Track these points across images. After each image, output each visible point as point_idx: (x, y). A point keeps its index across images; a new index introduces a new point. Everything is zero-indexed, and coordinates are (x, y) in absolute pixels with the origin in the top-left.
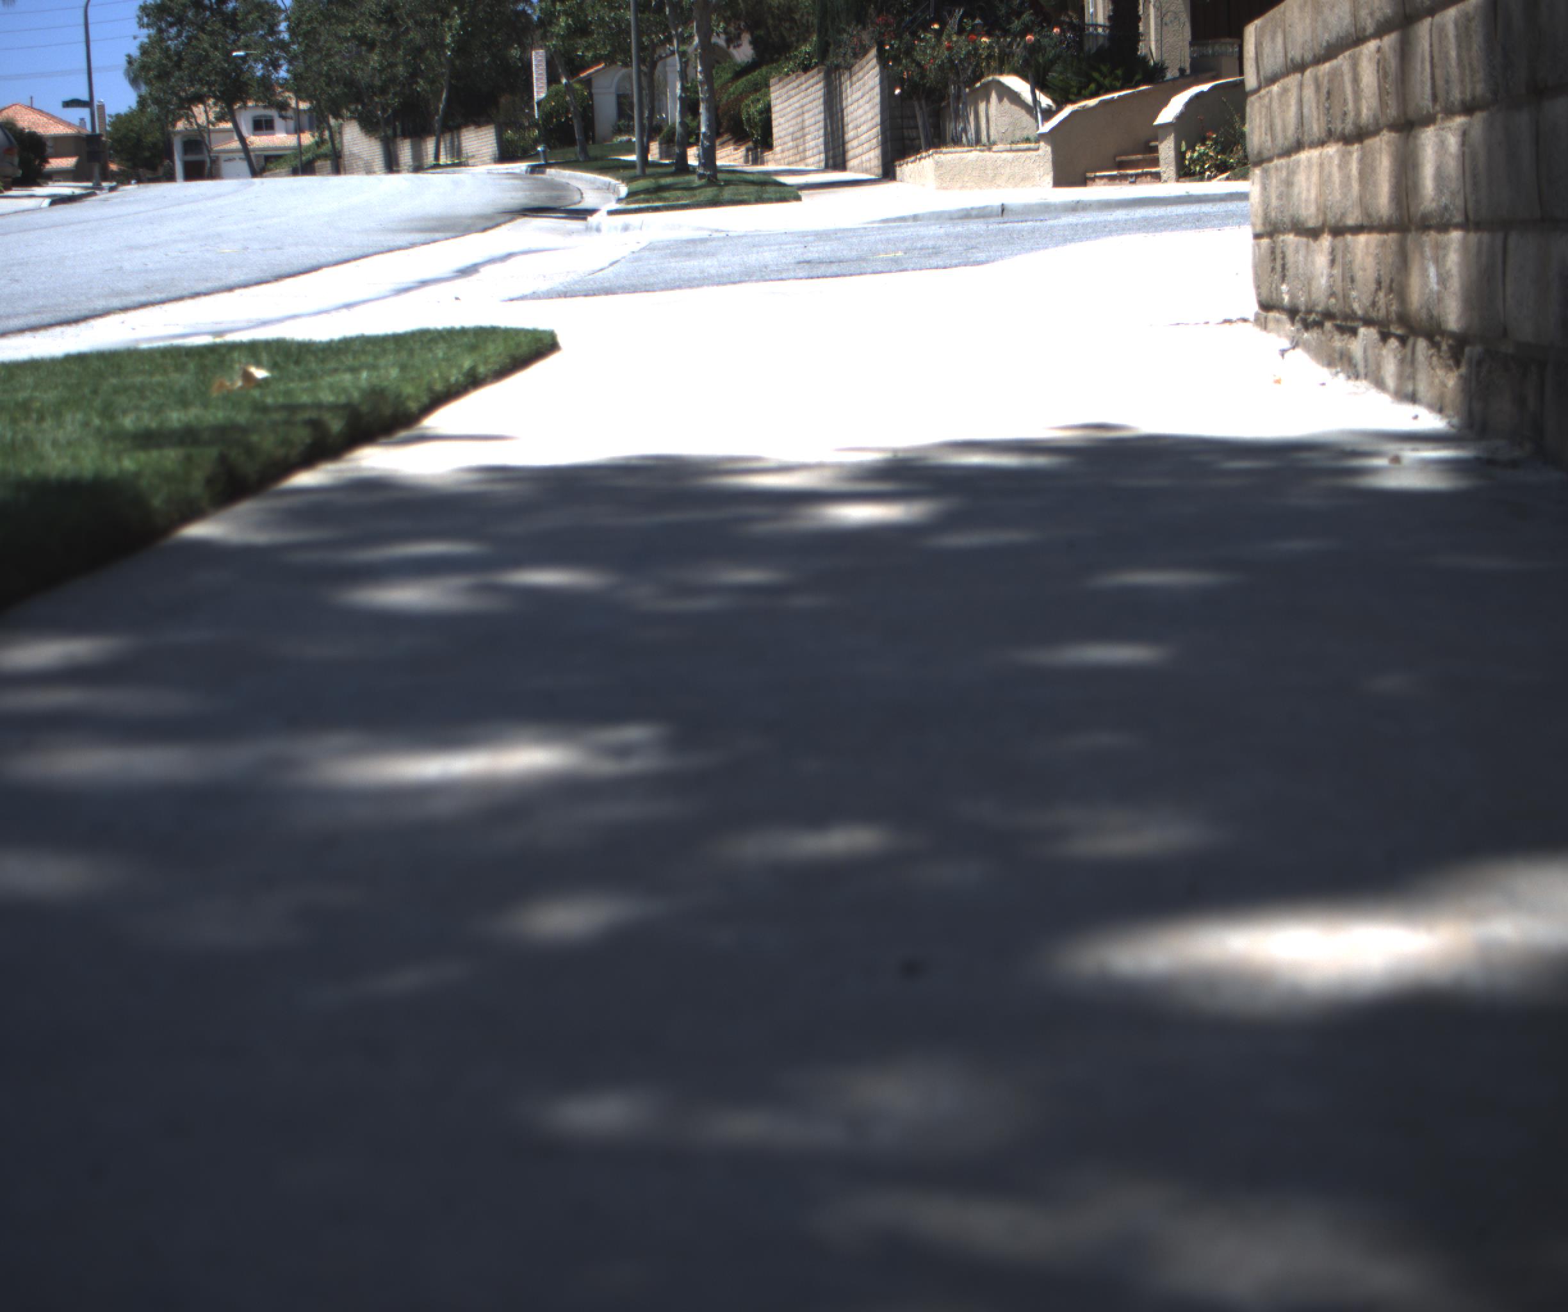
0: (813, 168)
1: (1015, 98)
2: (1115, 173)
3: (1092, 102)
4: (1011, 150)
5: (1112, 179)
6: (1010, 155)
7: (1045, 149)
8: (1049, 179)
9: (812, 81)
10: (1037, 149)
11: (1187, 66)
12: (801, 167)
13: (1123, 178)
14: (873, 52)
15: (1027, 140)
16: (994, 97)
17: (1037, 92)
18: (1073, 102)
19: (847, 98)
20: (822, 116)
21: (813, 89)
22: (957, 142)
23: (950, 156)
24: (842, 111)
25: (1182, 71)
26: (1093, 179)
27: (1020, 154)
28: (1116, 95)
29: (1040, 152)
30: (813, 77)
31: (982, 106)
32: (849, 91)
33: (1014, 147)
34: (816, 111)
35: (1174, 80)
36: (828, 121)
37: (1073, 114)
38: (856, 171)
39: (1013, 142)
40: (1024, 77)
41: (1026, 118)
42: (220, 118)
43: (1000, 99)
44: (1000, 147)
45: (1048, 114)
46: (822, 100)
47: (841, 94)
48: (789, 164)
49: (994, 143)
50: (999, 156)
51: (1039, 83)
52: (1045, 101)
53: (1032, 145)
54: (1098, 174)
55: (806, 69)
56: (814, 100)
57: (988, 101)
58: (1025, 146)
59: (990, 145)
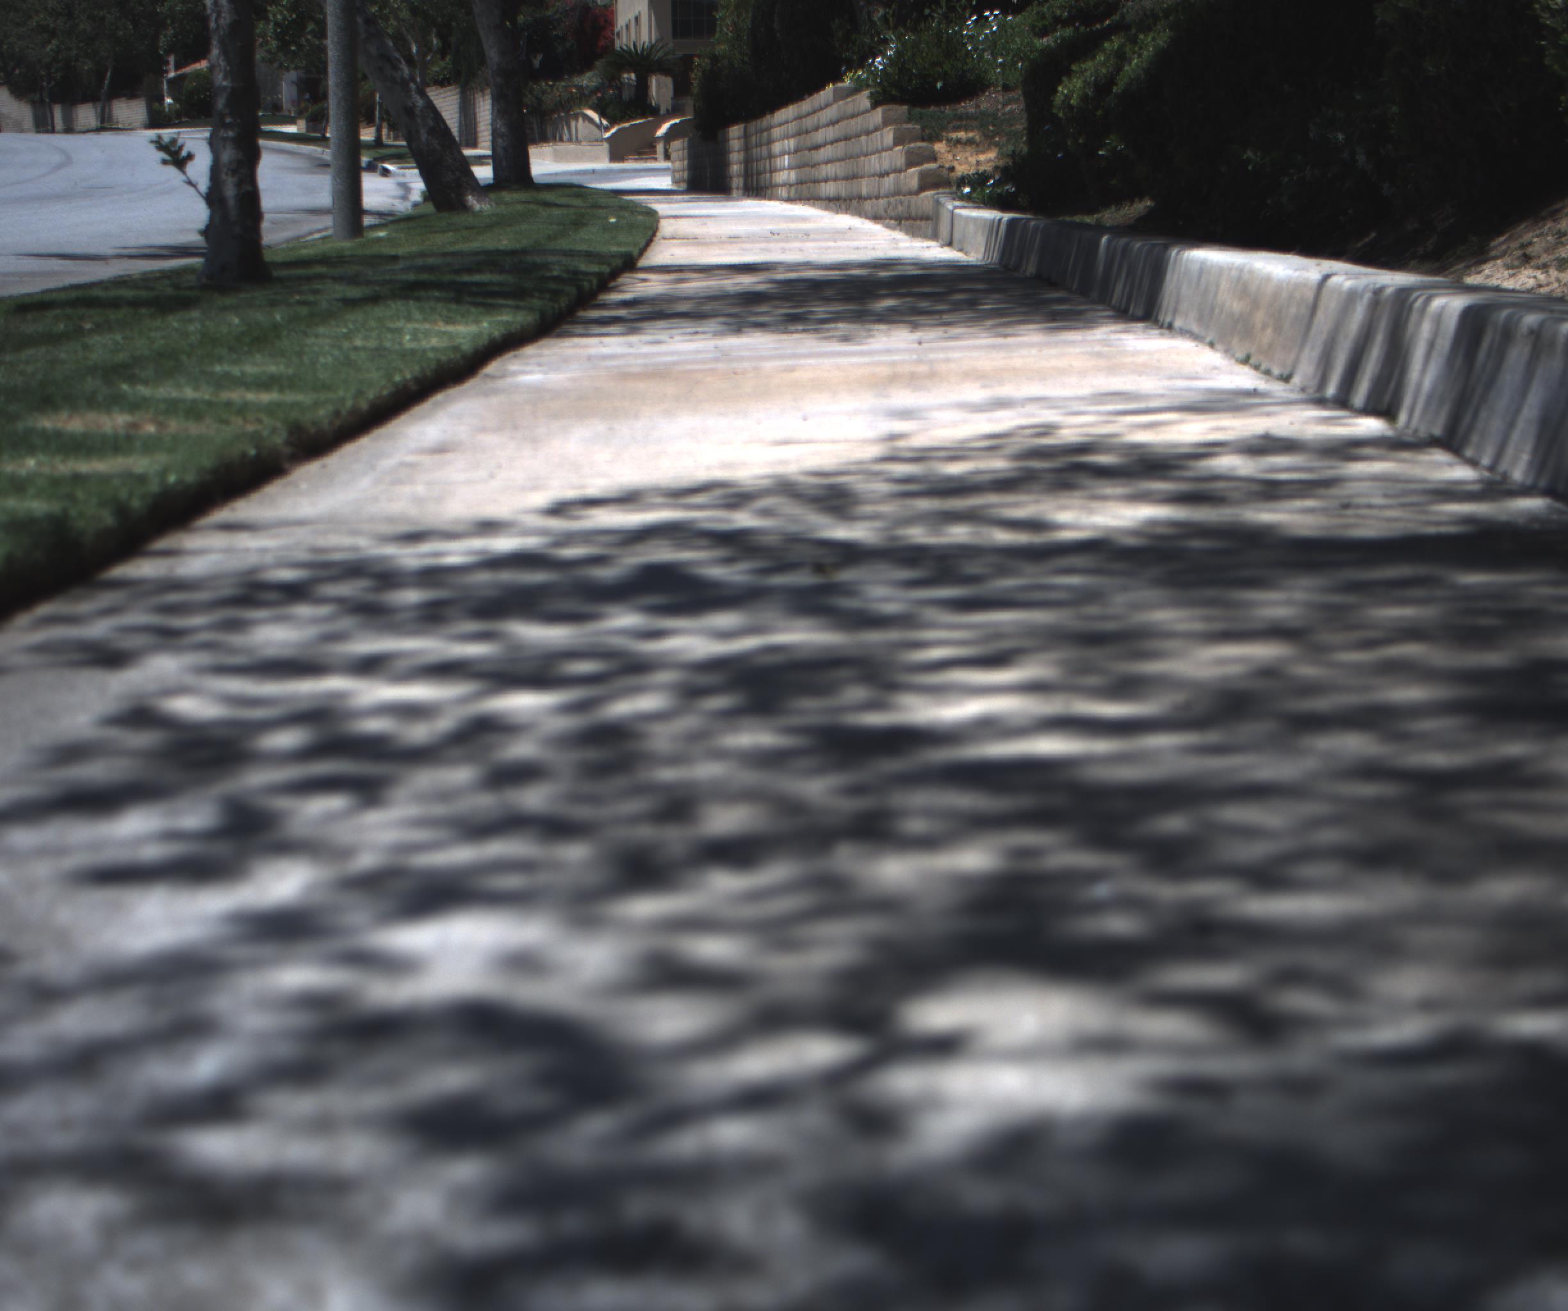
1: (591, 120)
2: (637, 157)
3: (627, 125)
4: (590, 145)
5: (636, 160)
6: (589, 148)
7: (606, 146)
8: (607, 159)
9: (449, 93)
10: (602, 145)
11: (670, 108)
13: (642, 159)
15: (597, 141)
16: (580, 120)
17: (602, 119)
18: (618, 124)
19: (480, 107)
20: (457, 115)
21: (451, 98)
24: (475, 114)
25: (668, 110)
26: (627, 160)
27: (595, 147)
28: (638, 122)
29: (604, 147)
30: (450, 91)
31: (573, 123)
34: (453, 112)
35: (664, 115)
36: (463, 119)
37: (619, 130)
39: (590, 142)
40: (595, 110)
41: (596, 131)
43: (584, 121)
44: (584, 143)
45: (607, 129)
46: (457, 106)
47: (474, 104)
49: (581, 141)
50: (585, 148)
51: (602, 114)
52: (605, 122)
53: (600, 143)
54: (630, 157)
55: (443, 85)
56: (451, 105)
57: (577, 120)
58: (596, 143)
59: (578, 142)
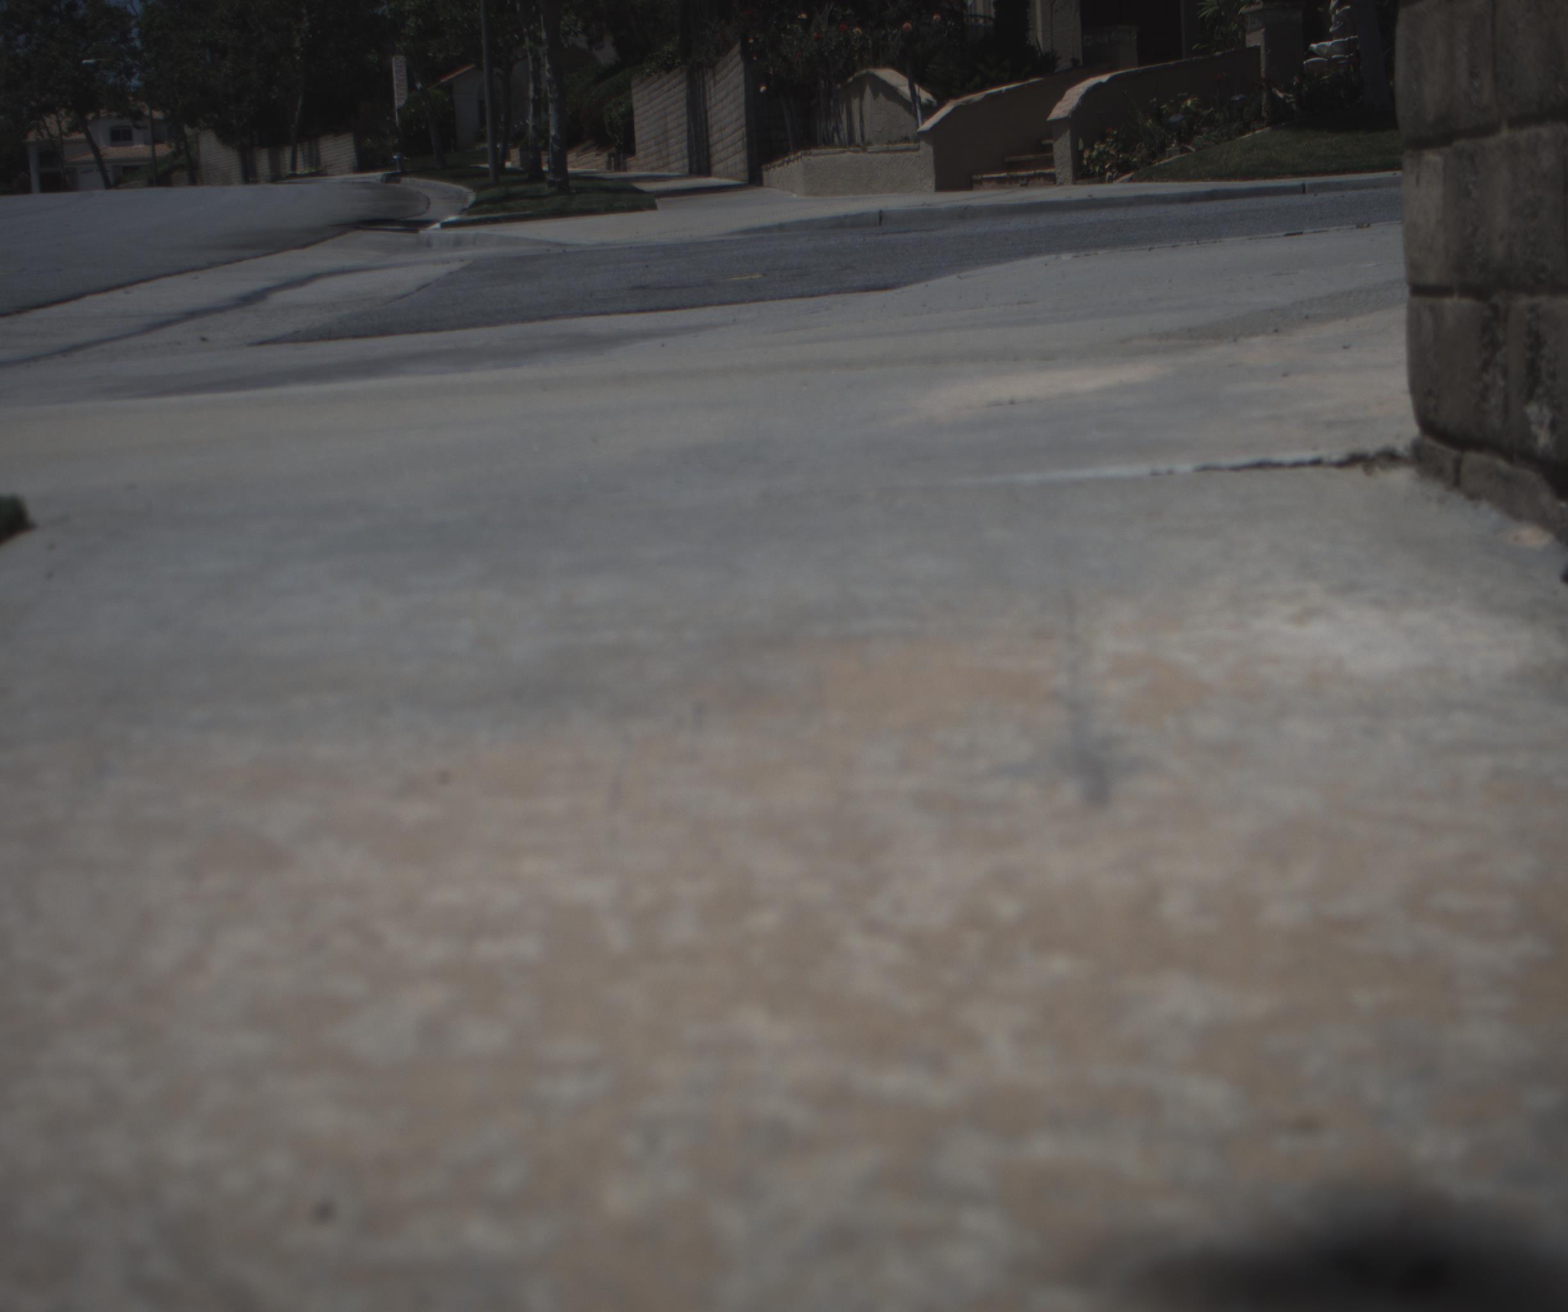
0: (677, 173)
1: (891, 92)
2: (1003, 175)
3: (977, 97)
4: (887, 151)
5: (1001, 181)
6: (887, 156)
7: (926, 150)
8: (931, 182)
9: (674, 82)
10: (917, 149)
11: (1080, 56)
12: (666, 173)
13: (1012, 180)
14: (737, 48)
15: (906, 139)
16: (868, 92)
17: (917, 87)
18: (956, 97)
19: (711, 98)
20: (684, 119)
21: (676, 90)
22: (828, 142)
23: (820, 158)
24: (706, 112)
25: (1075, 62)
26: (980, 182)
27: (898, 154)
28: (1004, 88)
29: (921, 152)
30: (676, 77)
31: (855, 103)
32: (712, 90)
33: (891, 147)
34: (680, 113)
35: (1068, 70)
36: (692, 124)
37: (954, 110)
38: (720, 177)
39: (890, 142)
40: (901, 70)
41: (903, 116)
42: (73, 129)
43: (875, 95)
44: (876, 147)
45: (928, 111)
46: (685, 102)
48: (652, 169)
49: (870, 144)
50: (876, 157)
51: (918, 77)
52: (925, 96)
53: (912, 145)
54: (985, 176)
55: (669, 69)
56: (676, 103)
57: (862, 98)
58: (904, 146)
59: (864, 146)
